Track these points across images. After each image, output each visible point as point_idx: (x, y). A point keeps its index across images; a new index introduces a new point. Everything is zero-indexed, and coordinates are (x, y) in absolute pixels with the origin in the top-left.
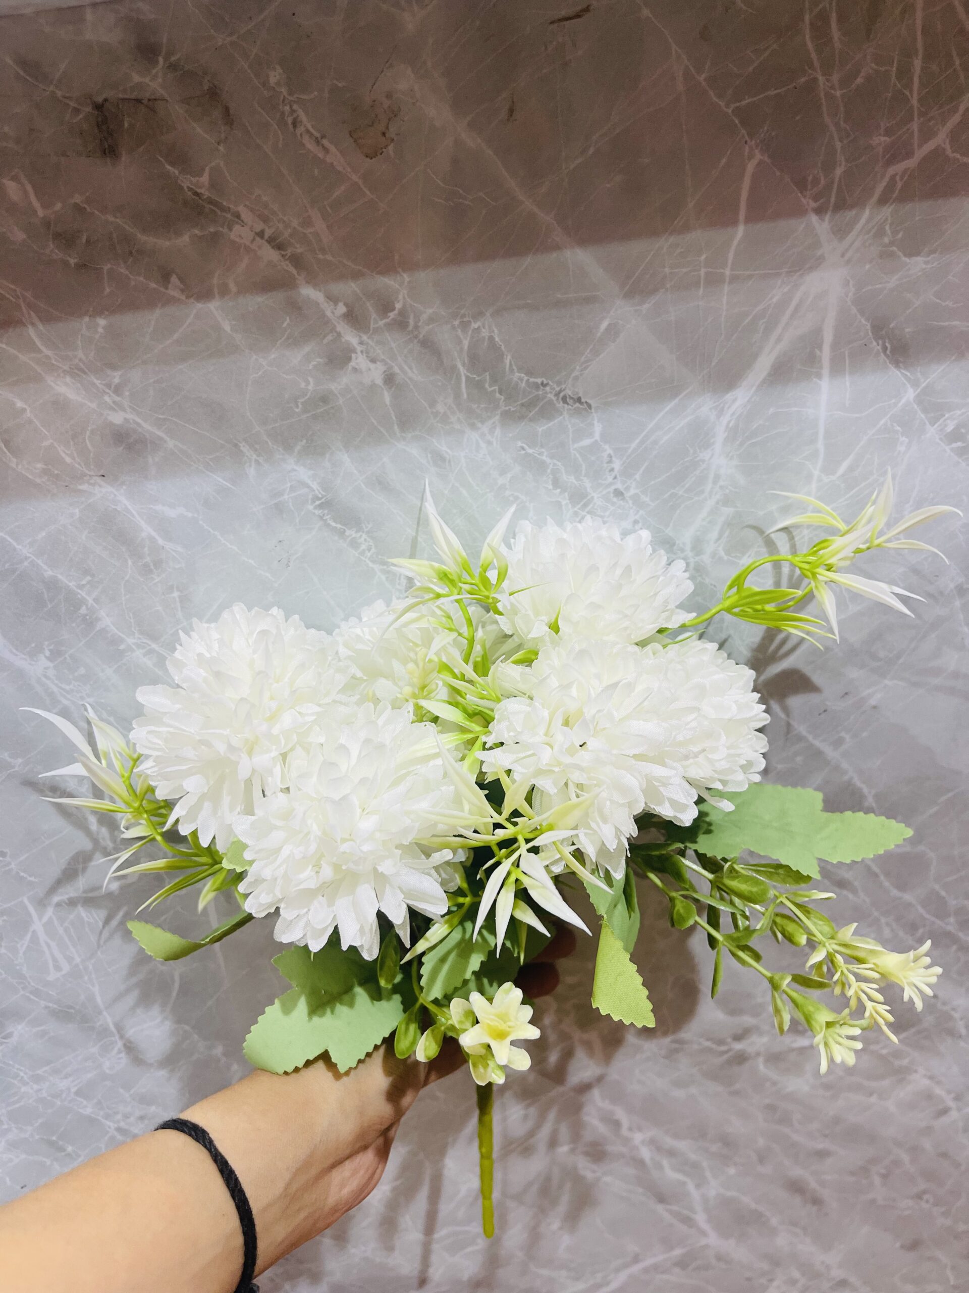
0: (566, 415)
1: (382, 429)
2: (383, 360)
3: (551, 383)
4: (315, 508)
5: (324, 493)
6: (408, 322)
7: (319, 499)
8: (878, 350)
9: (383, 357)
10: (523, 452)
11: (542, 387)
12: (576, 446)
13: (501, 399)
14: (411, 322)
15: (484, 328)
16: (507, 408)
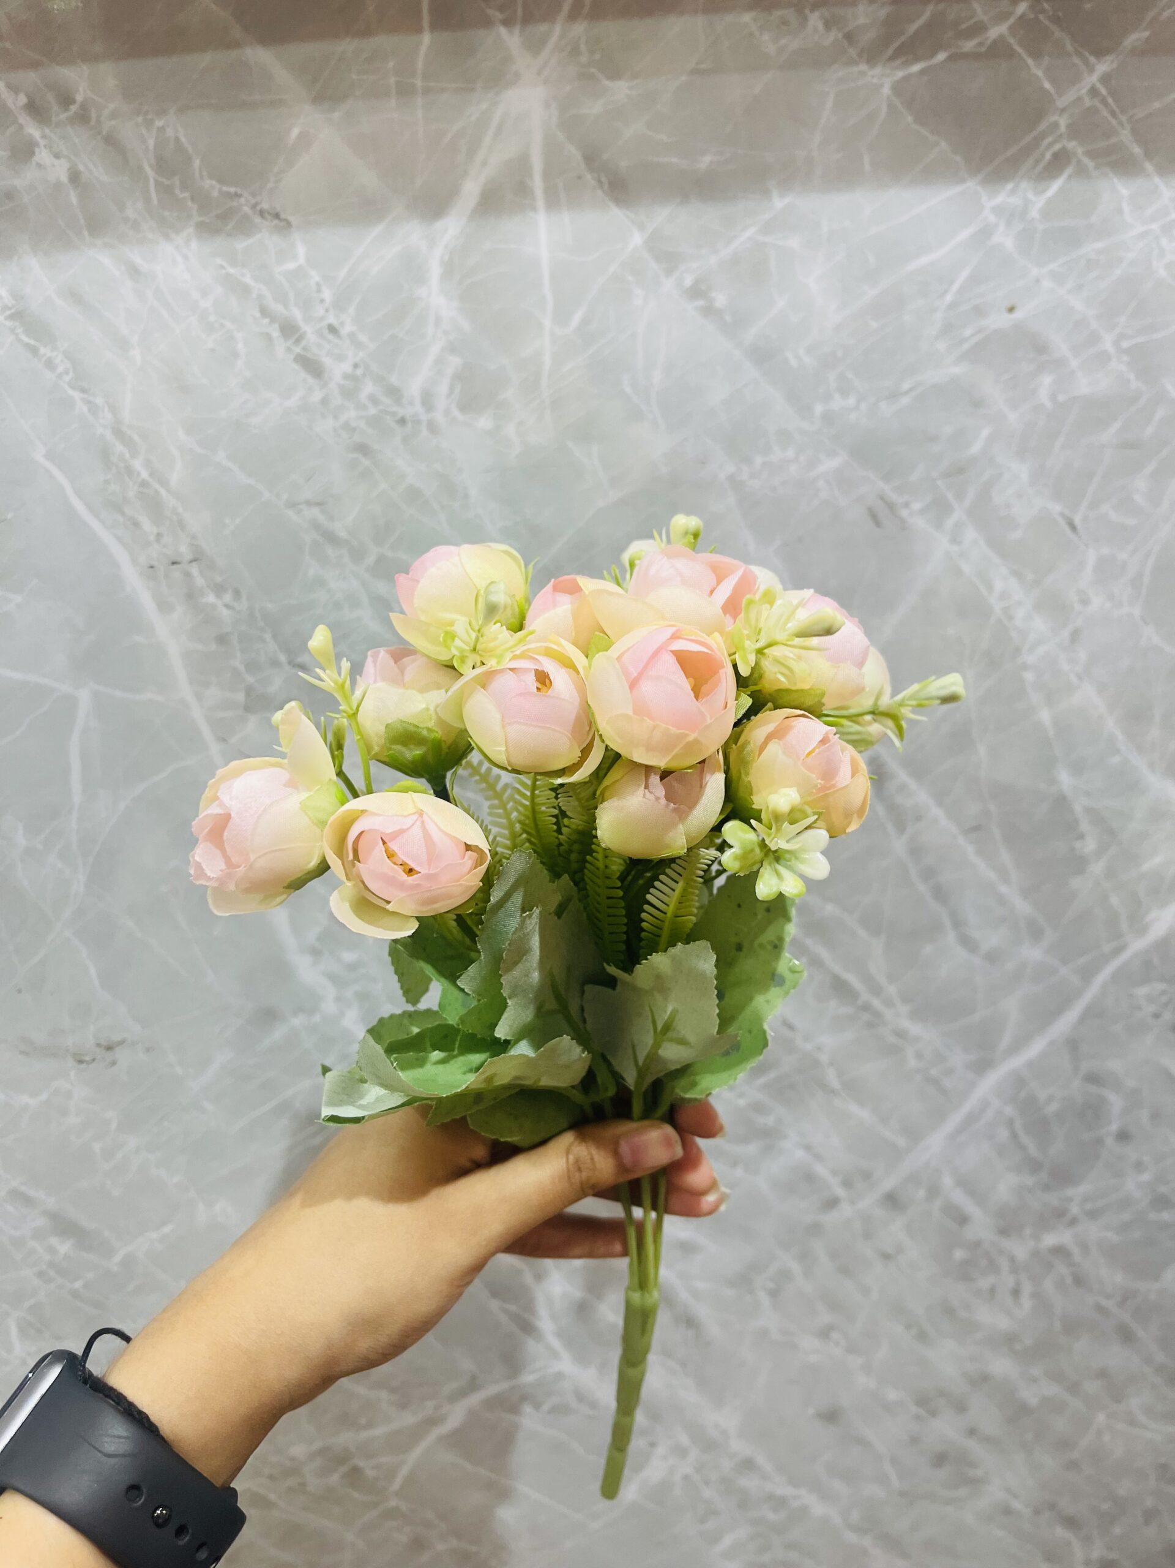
0: (264, 232)
1: (71, 233)
2: (66, 156)
3: (245, 194)
4: (7, 318)
5: (14, 302)
6: (90, 117)
8: (594, 184)
9: (66, 153)
11: (236, 198)
12: (280, 269)
13: (193, 208)
14: (94, 115)
15: (169, 127)
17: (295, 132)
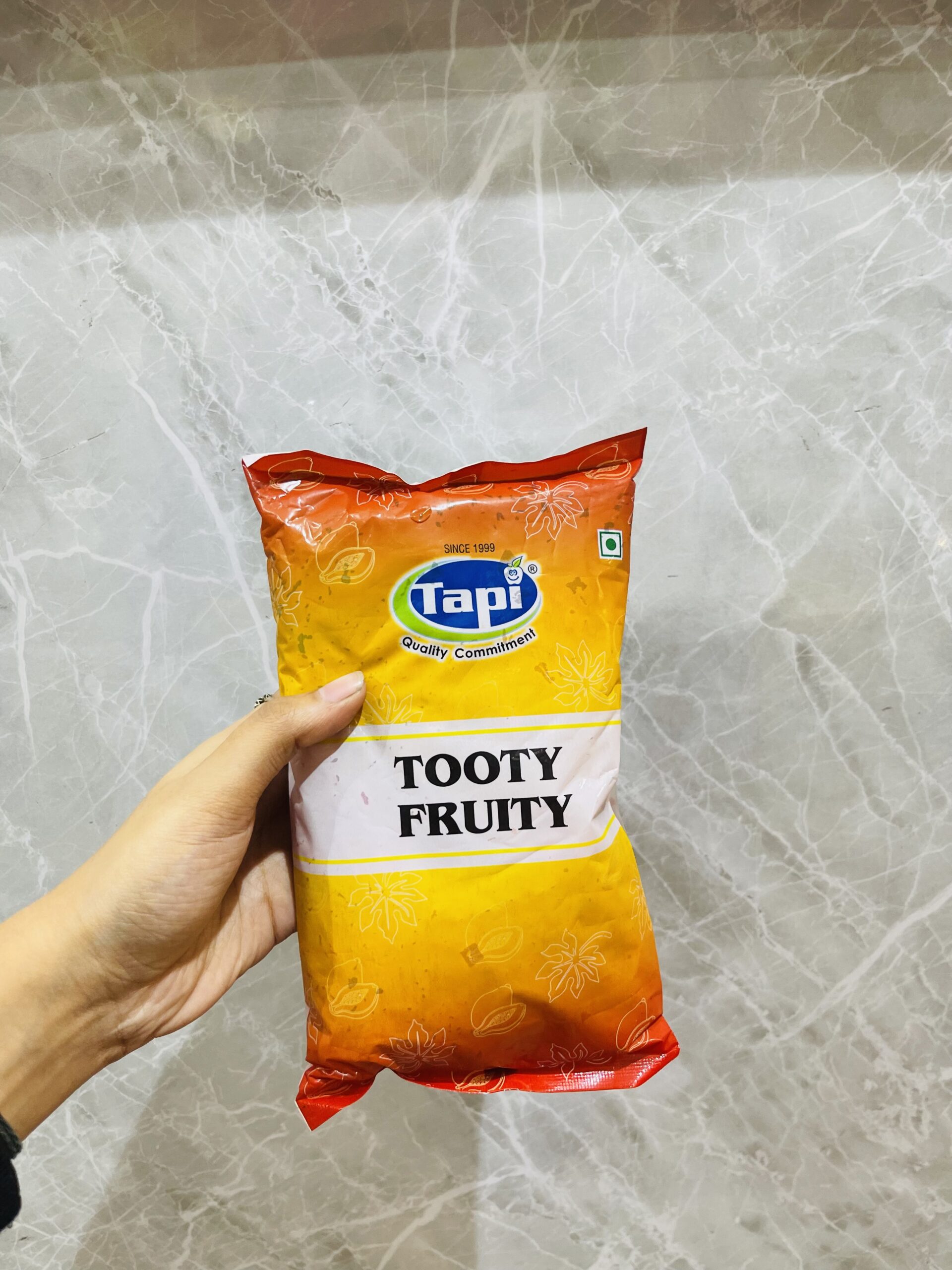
0: (319, 205)
1: (166, 205)
2: (166, 144)
3: (305, 176)
4: (114, 272)
5: (119, 259)
6: (186, 113)
7: (117, 264)
8: (582, 169)
9: (167, 141)
10: (285, 237)
11: (298, 179)
12: (330, 235)
13: (264, 186)
14: (189, 113)
15: (248, 121)
16: (270, 195)
17: (346, 128)
